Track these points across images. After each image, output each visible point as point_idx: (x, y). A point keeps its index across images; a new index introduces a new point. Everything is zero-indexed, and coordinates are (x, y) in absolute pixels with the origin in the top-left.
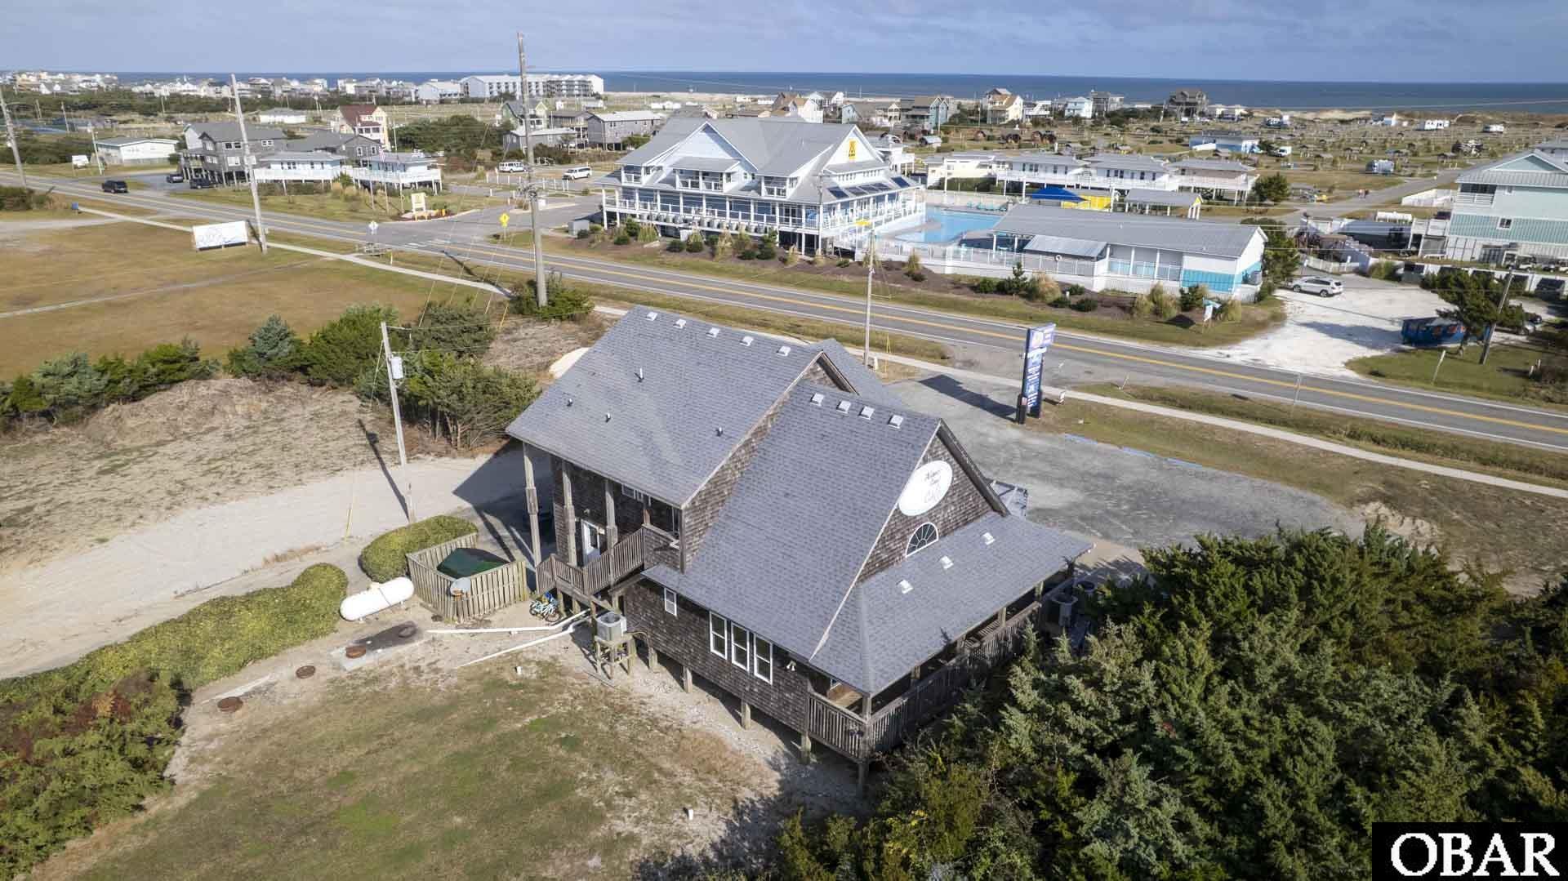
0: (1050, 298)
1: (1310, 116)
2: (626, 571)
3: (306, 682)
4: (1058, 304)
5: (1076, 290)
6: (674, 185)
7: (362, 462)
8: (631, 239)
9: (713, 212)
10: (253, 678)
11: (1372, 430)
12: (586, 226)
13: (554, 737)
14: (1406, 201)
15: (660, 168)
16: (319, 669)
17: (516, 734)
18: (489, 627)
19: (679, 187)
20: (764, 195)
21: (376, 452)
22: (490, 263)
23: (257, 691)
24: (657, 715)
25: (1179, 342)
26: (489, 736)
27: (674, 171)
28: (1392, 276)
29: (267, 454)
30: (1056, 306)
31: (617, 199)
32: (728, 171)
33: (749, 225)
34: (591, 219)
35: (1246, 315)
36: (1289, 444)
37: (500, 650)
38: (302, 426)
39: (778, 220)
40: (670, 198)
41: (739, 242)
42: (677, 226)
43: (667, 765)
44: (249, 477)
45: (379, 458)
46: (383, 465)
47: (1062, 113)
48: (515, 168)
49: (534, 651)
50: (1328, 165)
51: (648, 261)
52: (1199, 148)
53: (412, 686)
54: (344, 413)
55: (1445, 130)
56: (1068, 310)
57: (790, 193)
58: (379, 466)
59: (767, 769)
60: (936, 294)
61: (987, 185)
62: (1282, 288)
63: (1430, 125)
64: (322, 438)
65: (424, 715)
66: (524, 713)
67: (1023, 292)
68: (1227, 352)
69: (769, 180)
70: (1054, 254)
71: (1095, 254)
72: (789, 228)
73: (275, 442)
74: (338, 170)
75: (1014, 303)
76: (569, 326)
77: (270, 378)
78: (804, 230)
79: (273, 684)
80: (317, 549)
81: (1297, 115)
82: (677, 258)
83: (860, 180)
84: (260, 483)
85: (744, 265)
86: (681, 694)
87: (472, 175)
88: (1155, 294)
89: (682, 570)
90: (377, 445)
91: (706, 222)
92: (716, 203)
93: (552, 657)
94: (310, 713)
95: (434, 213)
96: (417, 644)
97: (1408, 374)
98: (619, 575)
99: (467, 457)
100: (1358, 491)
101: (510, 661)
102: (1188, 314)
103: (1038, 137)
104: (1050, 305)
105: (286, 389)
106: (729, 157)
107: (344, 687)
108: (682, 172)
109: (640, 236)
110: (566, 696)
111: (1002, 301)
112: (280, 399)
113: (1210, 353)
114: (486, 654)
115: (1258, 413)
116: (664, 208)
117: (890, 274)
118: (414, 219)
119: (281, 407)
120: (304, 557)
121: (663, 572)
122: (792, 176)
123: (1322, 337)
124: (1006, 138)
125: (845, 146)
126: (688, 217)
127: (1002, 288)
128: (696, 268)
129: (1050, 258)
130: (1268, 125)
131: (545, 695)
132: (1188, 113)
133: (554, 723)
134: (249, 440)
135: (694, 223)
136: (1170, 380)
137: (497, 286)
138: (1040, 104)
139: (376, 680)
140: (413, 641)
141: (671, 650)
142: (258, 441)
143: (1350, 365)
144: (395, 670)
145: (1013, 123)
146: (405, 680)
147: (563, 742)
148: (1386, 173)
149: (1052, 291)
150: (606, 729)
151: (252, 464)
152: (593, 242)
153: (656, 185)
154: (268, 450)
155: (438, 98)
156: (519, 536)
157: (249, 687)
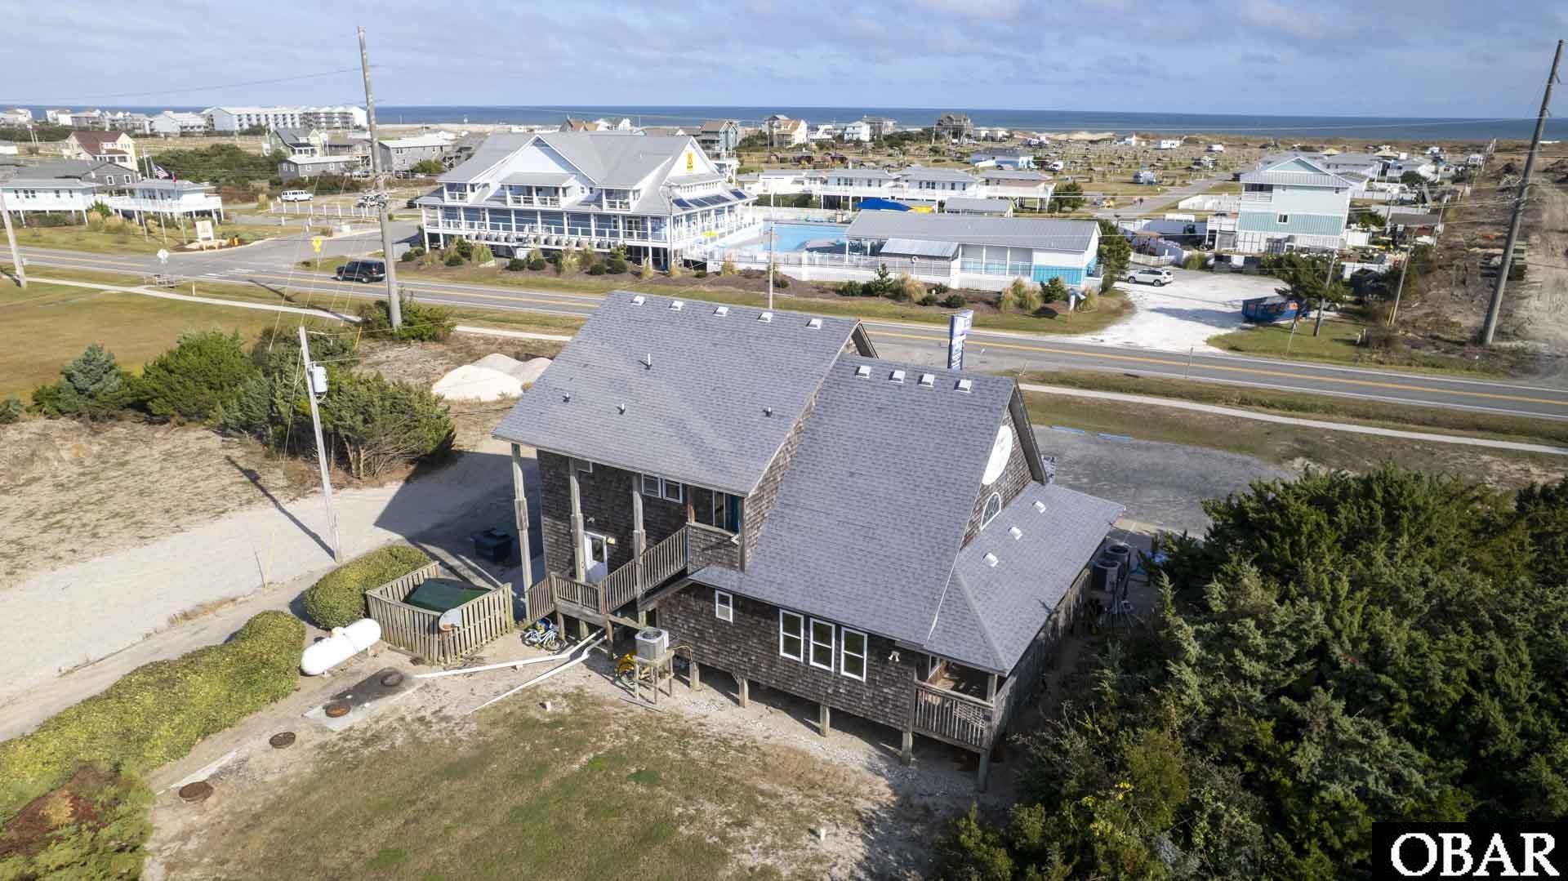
0: (917, 297)
1: (1063, 137)
2: (660, 580)
3: (286, 752)
4: (925, 302)
5: (941, 289)
6: (505, 202)
7: (249, 502)
8: (464, 259)
9: (549, 229)
10: (213, 757)
11: (1260, 397)
12: (406, 248)
13: (625, 774)
14: (1182, 205)
15: (486, 185)
16: (299, 736)
17: (580, 777)
18: (484, 664)
19: (510, 204)
20: (606, 209)
21: (262, 489)
22: (312, 290)
23: (225, 771)
24: (724, 735)
25: (1052, 331)
26: (547, 783)
27: (503, 188)
28: (1204, 266)
29: (119, 502)
30: (925, 305)
31: (440, 220)
32: (564, 185)
33: (592, 241)
34: (411, 241)
35: (1101, 304)
36: (1199, 413)
37: (512, 688)
38: (158, 467)
39: (621, 234)
40: (500, 215)
41: (585, 258)
42: (510, 245)
43: (765, 786)
44: (109, 529)
45: (268, 495)
46: (275, 501)
47: (841, 137)
48: (300, 197)
49: (553, 684)
50: (1100, 177)
51: (490, 281)
52: (981, 165)
53: (425, 739)
54: (203, 451)
55: (1178, 149)
56: (936, 307)
57: (634, 207)
58: (271, 503)
59: (869, 776)
60: (803, 299)
61: (804, 201)
62: (1119, 280)
63: (1165, 144)
64: (188, 479)
65: (457, 770)
66: (576, 752)
67: (888, 294)
68: (1100, 337)
69: (609, 193)
70: (911, 256)
71: (950, 254)
72: (635, 242)
73: (127, 488)
74: (91, 200)
75: (884, 304)
76: (434, 347)
77: (93, 418)
78: (650, 243)
79: (244, 761)
80: (233, 600)
81: (1052, 136)
82: (520, 276)
83: (700, 193)
84: (126, 534)
85: (595, 280)
86: (738, 710)
87: (254, 205)
88: (1017, 287)
89: (742, 568)
90: (260, 482)
91: (543, 238)
92: (552, 218)
93: (577, 688)
94: (309, 788)
95: (225, 242)
96: (409, 692)
97: (1263, 347)
98: (650, 586)
99: (373, 487)
100: (1278, 449)
101: (530, 698)
102: (1050, 306)
103: (829, 158)
104: (919, 303)
105: (117, 429)
106: (562, 171)
107: (339, 752)
108: (511, 188)
109: (474, 254)
110: (614, 727)
111: (870, 302)
112: (115, 441)
113: (1084, 339)
114: (497, 693)
115: (1155, 389)
116: (494, 227)
117: (751, 282)
118: (201, 249)
119: (118, 451)
120: (219, 611)
121: (716, 573)
122: (635, 188)
123: (1174, 320)
124: (799, 160)
125: (682, 160)
126: (521, 235)
127: (868, 290)
128: (543, 286)
129: (908, 260)
130: (1030, 145)
131: (591, 729)
132: (955, 135)
133: (615, 758)
134: (91, 488)
135: (533, 240)
136: (1060, 364)
137: (332, 313)
138: (822, 128)
139: (376, 738)
140: (404, 690)
141: (722, 663)
142: (103, 487)
143: (1210, 342)
144: (395, 725)
145: (800, 147)
146: (413, 734)
147: (638, 776)
148: (1150, 183)
149: (919, 291)
150: (679, 757)
151: (105, 513)
152: (421, 264)
153: (483, 203)
154: (121, 497)
155: (177, 130)
156: (474, 565)
157: (213, 768)
